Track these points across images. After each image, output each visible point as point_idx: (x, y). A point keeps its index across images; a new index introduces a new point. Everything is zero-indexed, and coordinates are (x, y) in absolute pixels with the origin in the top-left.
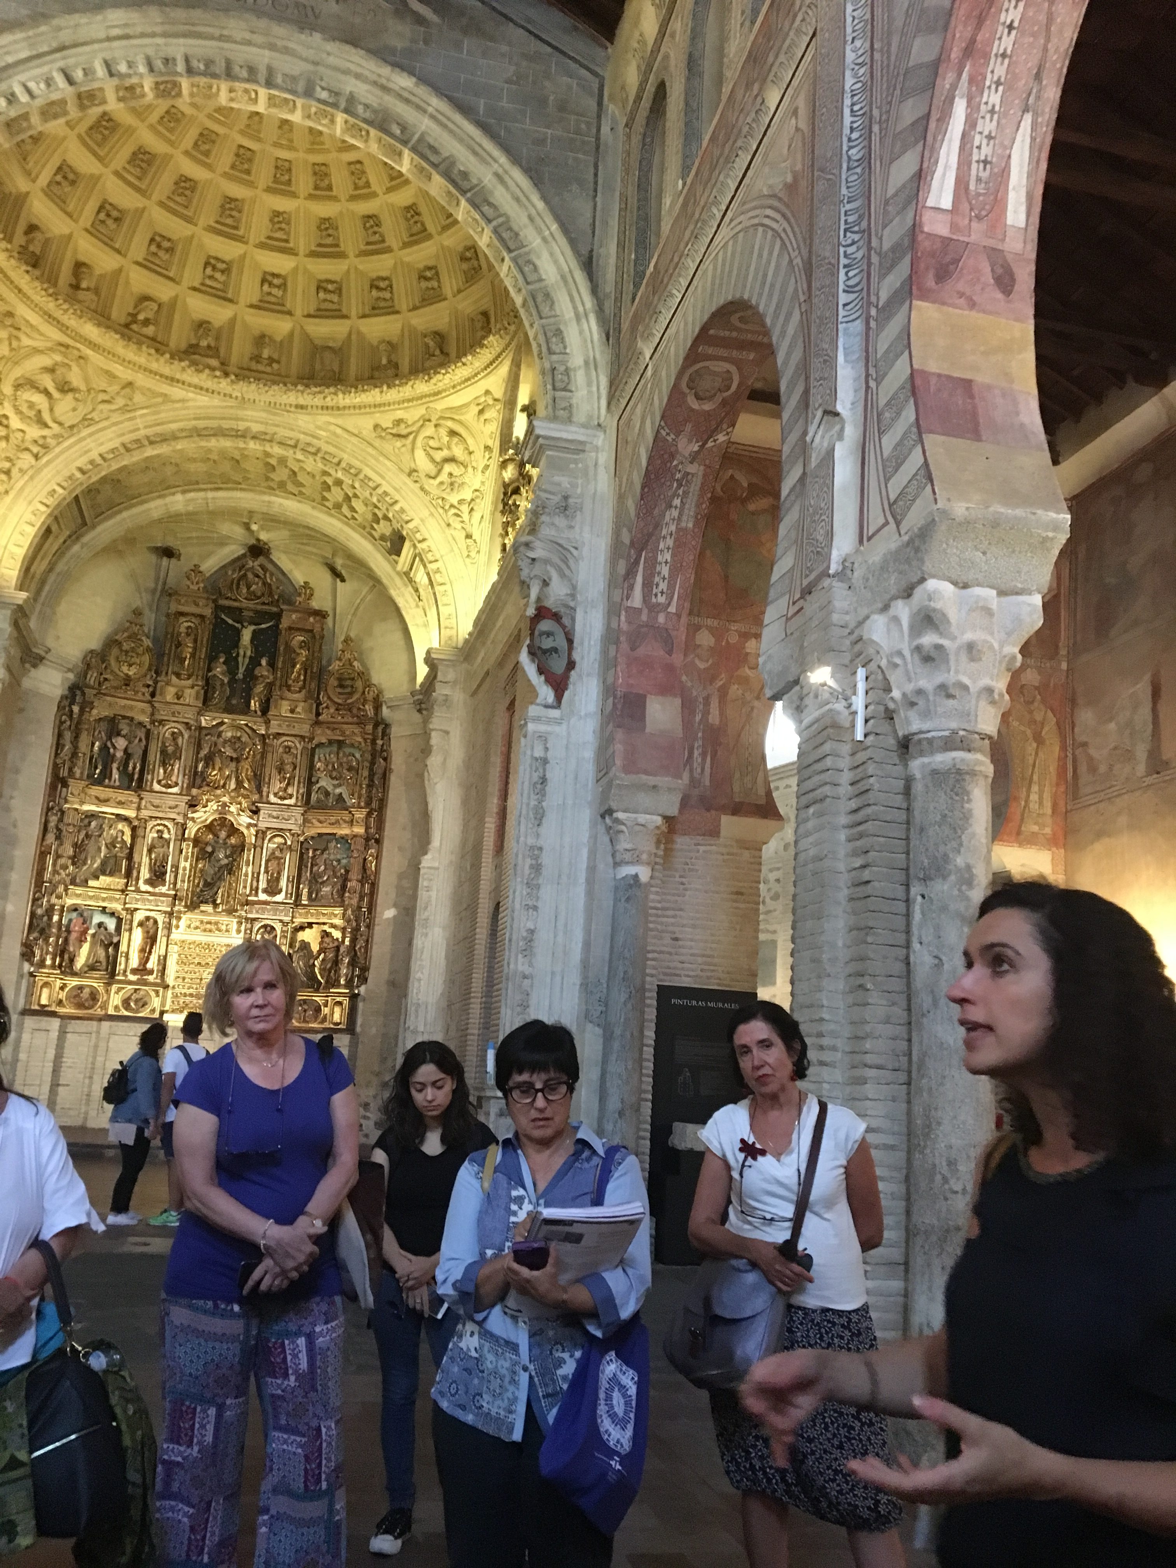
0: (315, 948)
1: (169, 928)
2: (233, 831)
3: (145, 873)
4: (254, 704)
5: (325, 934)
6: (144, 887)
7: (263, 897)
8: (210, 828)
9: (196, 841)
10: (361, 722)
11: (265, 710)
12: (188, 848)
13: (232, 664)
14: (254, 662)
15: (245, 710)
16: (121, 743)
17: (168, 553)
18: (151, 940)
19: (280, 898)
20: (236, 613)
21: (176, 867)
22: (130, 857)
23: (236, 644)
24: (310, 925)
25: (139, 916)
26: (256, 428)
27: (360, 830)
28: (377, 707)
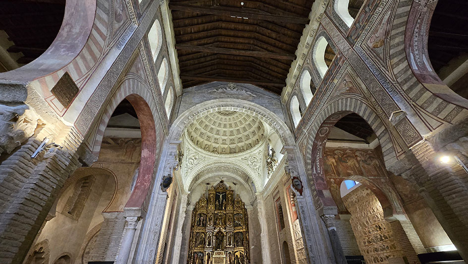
0: (239, 256)
1: (212, 255)
2: (222, 233)
3: (207, 244)
4: (223, 208)
5: (241, 253)
6: (207, 246)
7: (228, 246)
8: (217, 233)
9: (216, 236)
10: (242, 209)
11: (225, 208)
12: (214, 237)
13: (219, 201)
14: (223, 201)
15: (222, 209)
16: (202, 218)
17: (208, 184)
18: (209, 257)
19: (231, 246)
20: (219, 193)
21: (212, 241)
22: (204, 240)
23: (219, 198)
24: (237, 251)
25: (207, 253)
26: (223, 161)
27: (244, 230)
28: (244, 206)
